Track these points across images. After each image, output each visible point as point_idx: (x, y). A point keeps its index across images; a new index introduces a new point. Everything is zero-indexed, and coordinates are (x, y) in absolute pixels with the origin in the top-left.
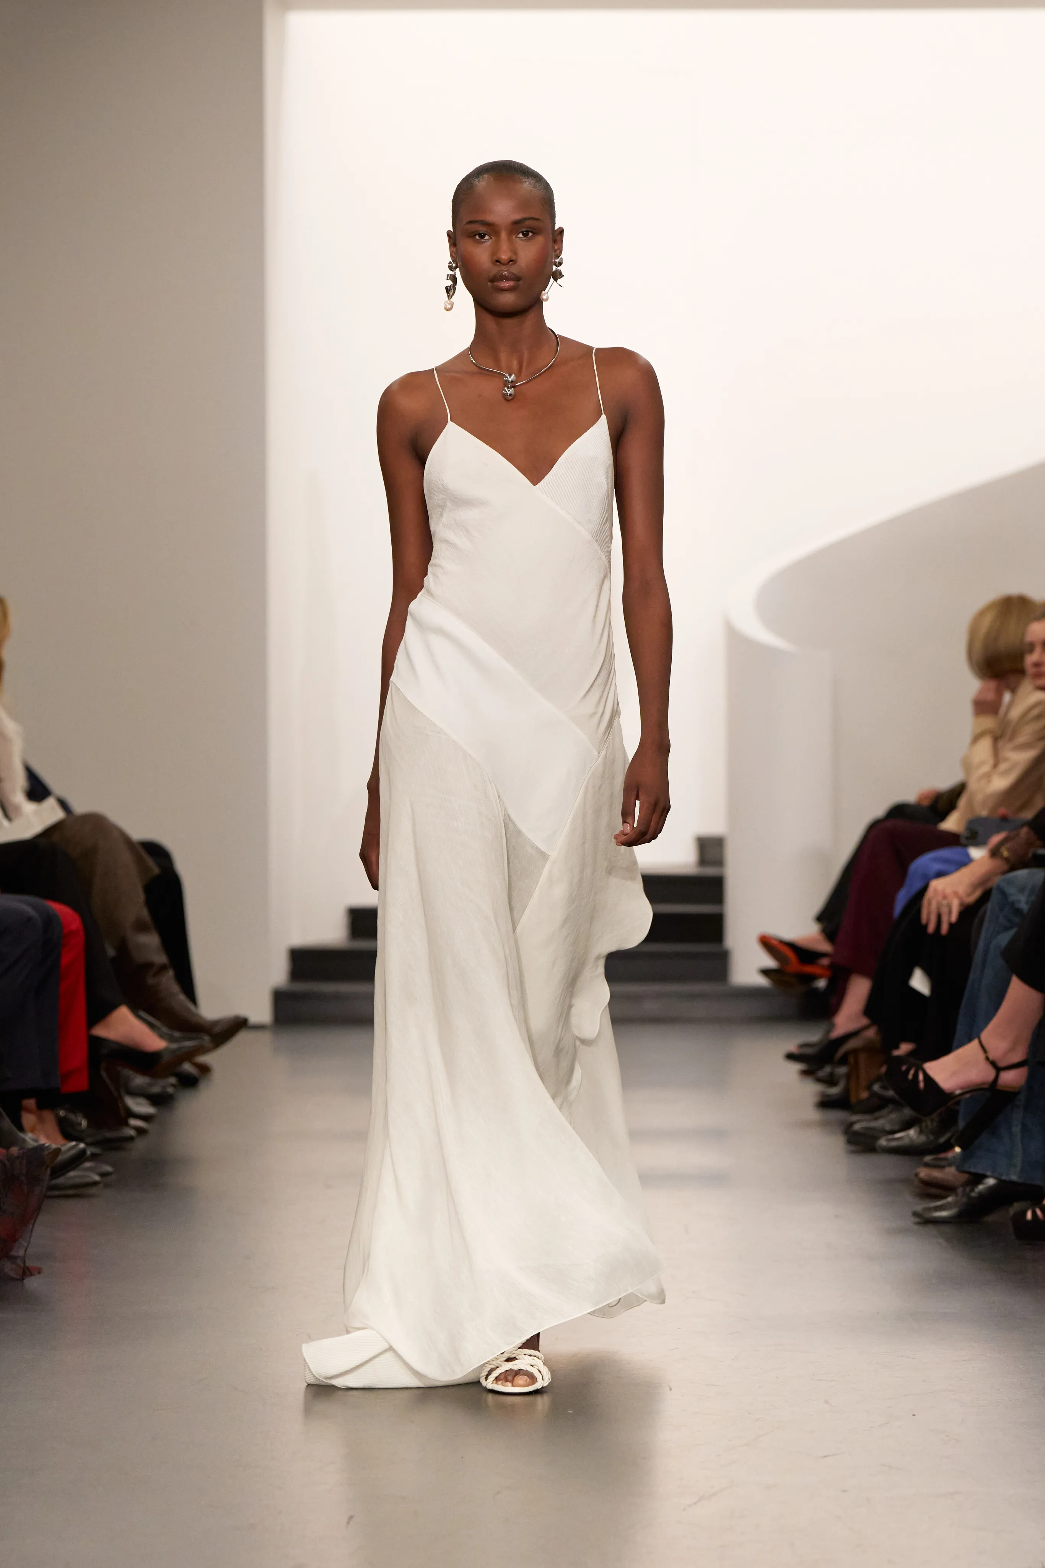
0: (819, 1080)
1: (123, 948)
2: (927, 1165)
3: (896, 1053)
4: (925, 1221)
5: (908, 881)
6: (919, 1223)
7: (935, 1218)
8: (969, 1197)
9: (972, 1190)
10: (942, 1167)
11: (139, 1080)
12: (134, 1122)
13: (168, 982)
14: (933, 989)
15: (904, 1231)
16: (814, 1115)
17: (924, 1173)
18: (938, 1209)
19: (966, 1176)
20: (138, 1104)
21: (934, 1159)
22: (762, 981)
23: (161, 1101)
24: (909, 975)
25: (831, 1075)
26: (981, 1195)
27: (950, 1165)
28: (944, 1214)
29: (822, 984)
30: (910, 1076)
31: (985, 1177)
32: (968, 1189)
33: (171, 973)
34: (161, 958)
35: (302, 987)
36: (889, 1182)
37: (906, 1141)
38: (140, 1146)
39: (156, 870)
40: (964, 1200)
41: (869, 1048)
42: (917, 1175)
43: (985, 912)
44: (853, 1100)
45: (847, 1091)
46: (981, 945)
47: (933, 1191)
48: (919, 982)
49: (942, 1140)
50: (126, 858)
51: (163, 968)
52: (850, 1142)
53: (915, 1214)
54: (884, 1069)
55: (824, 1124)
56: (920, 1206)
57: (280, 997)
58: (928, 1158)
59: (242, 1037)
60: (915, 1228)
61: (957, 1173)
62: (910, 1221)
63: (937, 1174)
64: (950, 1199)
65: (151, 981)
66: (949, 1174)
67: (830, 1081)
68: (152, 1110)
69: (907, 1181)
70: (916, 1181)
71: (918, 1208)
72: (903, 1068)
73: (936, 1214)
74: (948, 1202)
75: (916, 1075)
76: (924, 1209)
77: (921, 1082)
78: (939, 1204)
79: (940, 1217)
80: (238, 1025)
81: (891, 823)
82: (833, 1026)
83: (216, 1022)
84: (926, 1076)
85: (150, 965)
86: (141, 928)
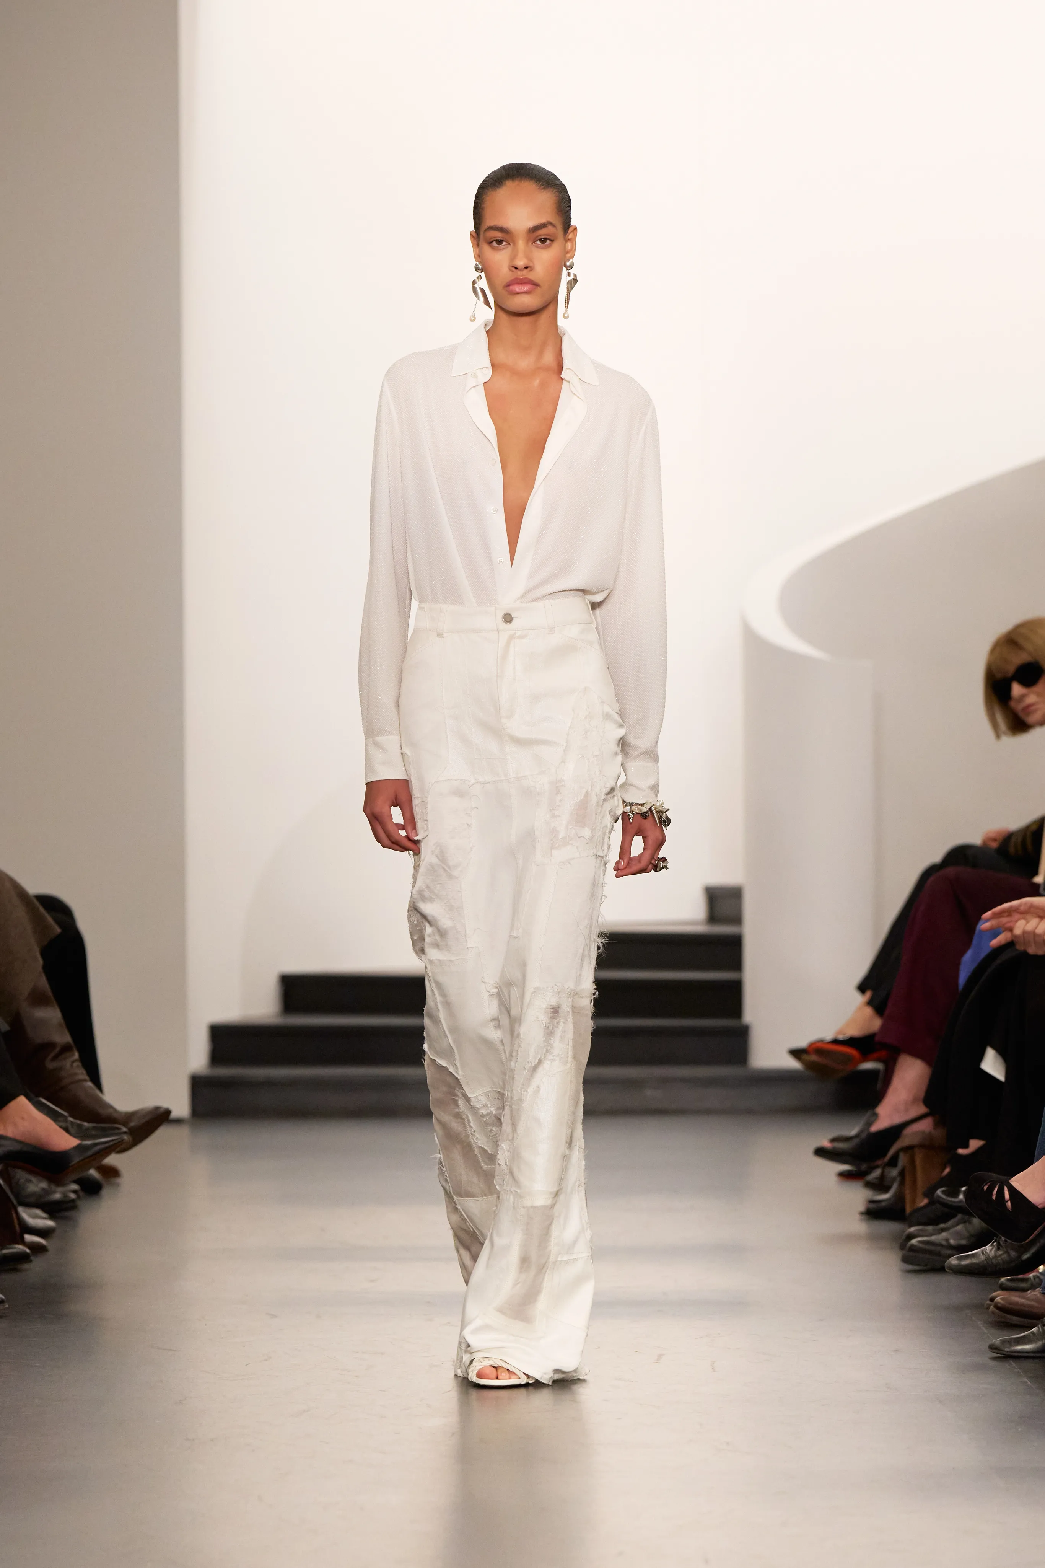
0: (869, 1185)
1: (17, 1023)
2: (1003, 1288)
3: (961, 1151)
4: (1003, 1356)
6: (995, 1358)
7: (1018, 1352)
10: (1025, 1290)
11: (35, 1186)
12: (28, 1238)
13: (72, 1064)
14: (1008, 1074)
16: (860, 1227)
17: (1000, 1297)
18: (1019, 1341)
20: (36, 1217)
22: (793, 1064)
23: (60, 1211)
24: (980, 1055)
25: (882, 1177)
27: (1034, 1287)
28: (1028, 1347)
30: (996, 1195)
33: (76, 1055)
34: (63, 1037)
36: (957, 1309)
37: (981, 1260)
38: (37, 1267)
39: (58, 930)
41: (927, 1145)
42: (992, 1300)
44: (908, 1210)
45: (900, 1198)
48: (992, 1064)
49: (1023, 1257)
50: (20, 916)
51: (66, 1049)
52: (905, 1260)
53: (992, 1348)
54: (947, 1170)
55: (873, 1239)
56: (997, 1338)
57: (198, 1085)
59: (163, 1132)
60: (993, 1364)
63: (1015, 1298)
64: (1034, 1329)
65: (50, 1065)
66: (1030, 1299)
67: (880, 1186)
68: (50, 1223)
69: (979, 1307)
70: (992, 1307)
71: (997, 1341)
72: (985, 1188)
73: (1019, 1348)
74: (1033, 1333)
75: (1001, 1193)
76: (1003, 1342)
77: (1007, 1201)
78: (1021, 1335)
79: (1023, 1352)
80: (158, 1118)
81: (952, 871)
82: (876, 1116)
83: (132, 1115)
84: (1013, 1191)
85: (50, 1046)
86: (39, 1000)
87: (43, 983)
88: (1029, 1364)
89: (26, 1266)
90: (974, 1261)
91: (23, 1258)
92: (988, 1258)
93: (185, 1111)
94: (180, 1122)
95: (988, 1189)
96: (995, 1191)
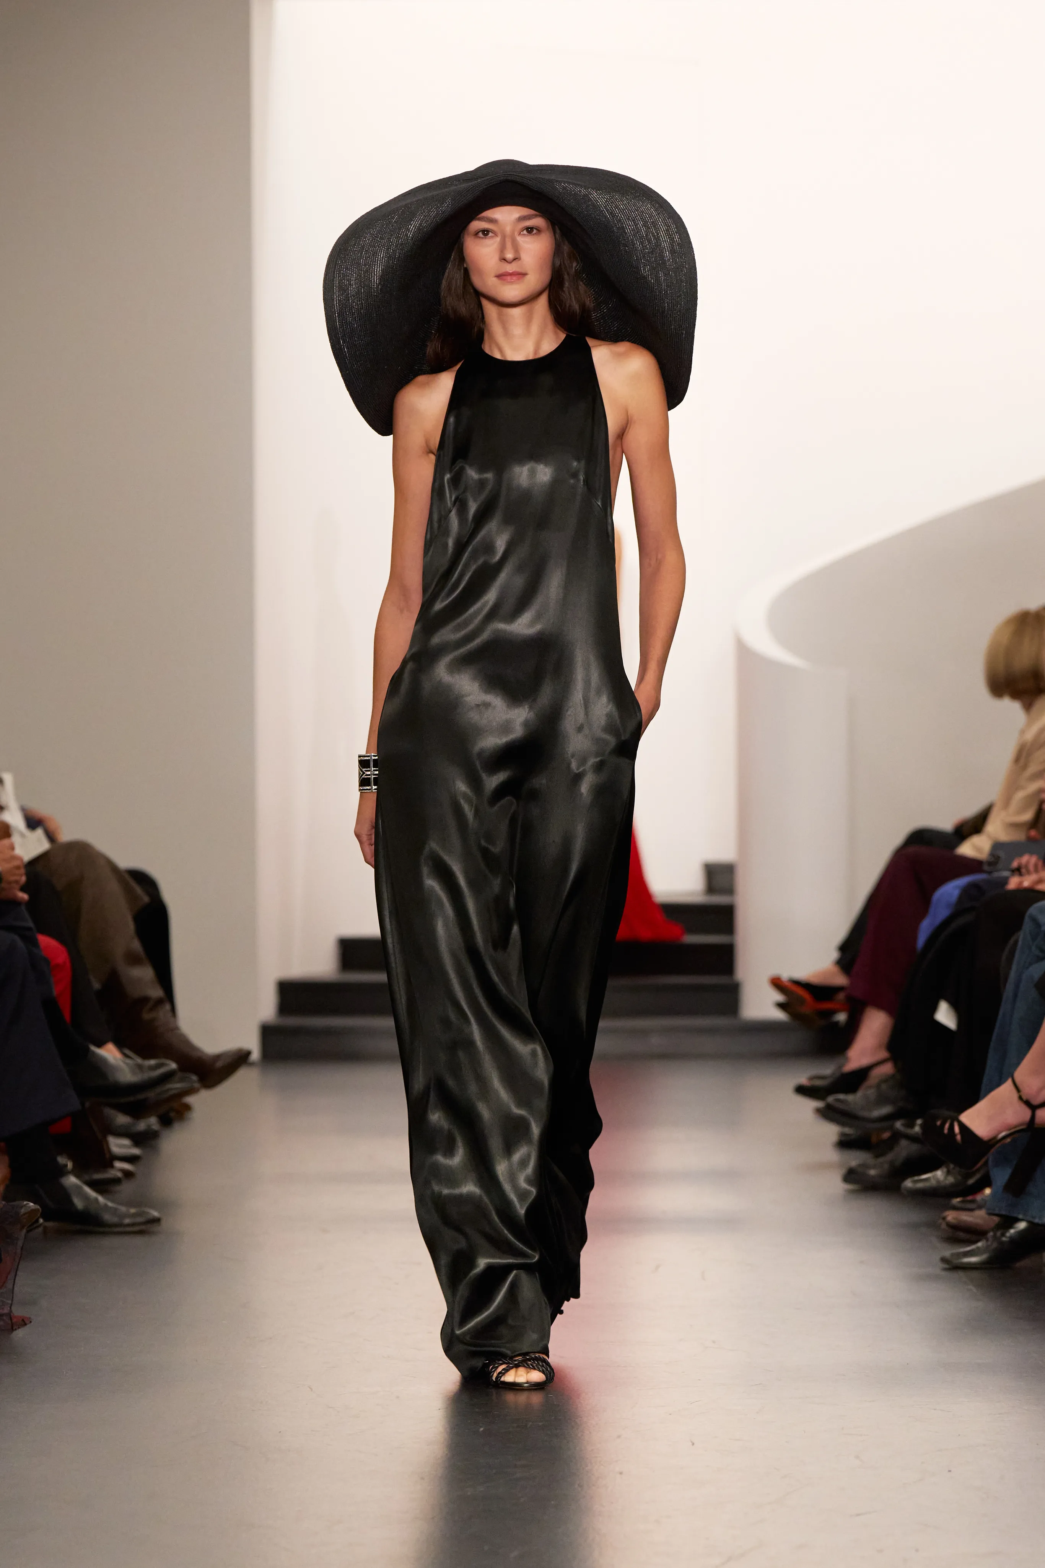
1: (113, 980)
2: (955, 1208)
4: (953, 1266)
5: (932, 910)
6: (945, 1269)
7: (964, 1263)
8: (1002, 1243)
9: (1003, 1235)
11: (122, 1119)
12: (118, 1164)
13: (165, 1016)
14: (960, 1023)
15: (930, 1278)
17: (951, 1216)
18: (966, 1254)
19: (996, 1219)
20: (123, 1146)
21: (962, 1202)
23: (143, 1140)
24: (934, 1008)
26: (1012, 1240)
27: (980, 1207)
28: (973, 1259)
29: (841, 1017)
30: (946, 1130)
31: (1017, 1220)
32: (999, 1234)
35: (293, 1021)
36: (914, 1226)
37: (933, 1183)
39: (146, 899)
40: (995, 1245)
42: (944, 1218)
43: (1016, 942)
46: (1013, 975)
47: (962, 1235)
48: (945, 1015)
49: (971, 1181)
50: (114, 887)
53: (944, 1260)
56: (948, 1251)
57: (267, 1032)
58: (956, 1201)
60: (944, 1273)
61: (987, 1216)
62: (937, 1268)
63: (964, 1217)
64: (980, 1244)
66: (977, 1217)
68: (136, 1151)
69: (932, 1225)
70: (944, 1226)
71: (947, 1254)
72: (939, 1123)
73: (966, 1260)
74: (978, 1248)
75: (952, 1127)
76: (953, 1255)
77: (958, 1135)
78: (968, 1249)
79: (969, 1263)
80: (241, 1059)
81: (911, 849)
82: (847, 1059)
83: (218, 1057)
84: (963, 1127)
85: (145, 1000)
86: (133, 960)
87: (137, 945)
88: (975, 1274)
89: (118, 1188)
90: (927, 1184)
91: (117, 1181)
92: (938, 1181)
93: (256, 1055)
94: (252, 1064)
95: (941, 1124)
96: (947, 1126)
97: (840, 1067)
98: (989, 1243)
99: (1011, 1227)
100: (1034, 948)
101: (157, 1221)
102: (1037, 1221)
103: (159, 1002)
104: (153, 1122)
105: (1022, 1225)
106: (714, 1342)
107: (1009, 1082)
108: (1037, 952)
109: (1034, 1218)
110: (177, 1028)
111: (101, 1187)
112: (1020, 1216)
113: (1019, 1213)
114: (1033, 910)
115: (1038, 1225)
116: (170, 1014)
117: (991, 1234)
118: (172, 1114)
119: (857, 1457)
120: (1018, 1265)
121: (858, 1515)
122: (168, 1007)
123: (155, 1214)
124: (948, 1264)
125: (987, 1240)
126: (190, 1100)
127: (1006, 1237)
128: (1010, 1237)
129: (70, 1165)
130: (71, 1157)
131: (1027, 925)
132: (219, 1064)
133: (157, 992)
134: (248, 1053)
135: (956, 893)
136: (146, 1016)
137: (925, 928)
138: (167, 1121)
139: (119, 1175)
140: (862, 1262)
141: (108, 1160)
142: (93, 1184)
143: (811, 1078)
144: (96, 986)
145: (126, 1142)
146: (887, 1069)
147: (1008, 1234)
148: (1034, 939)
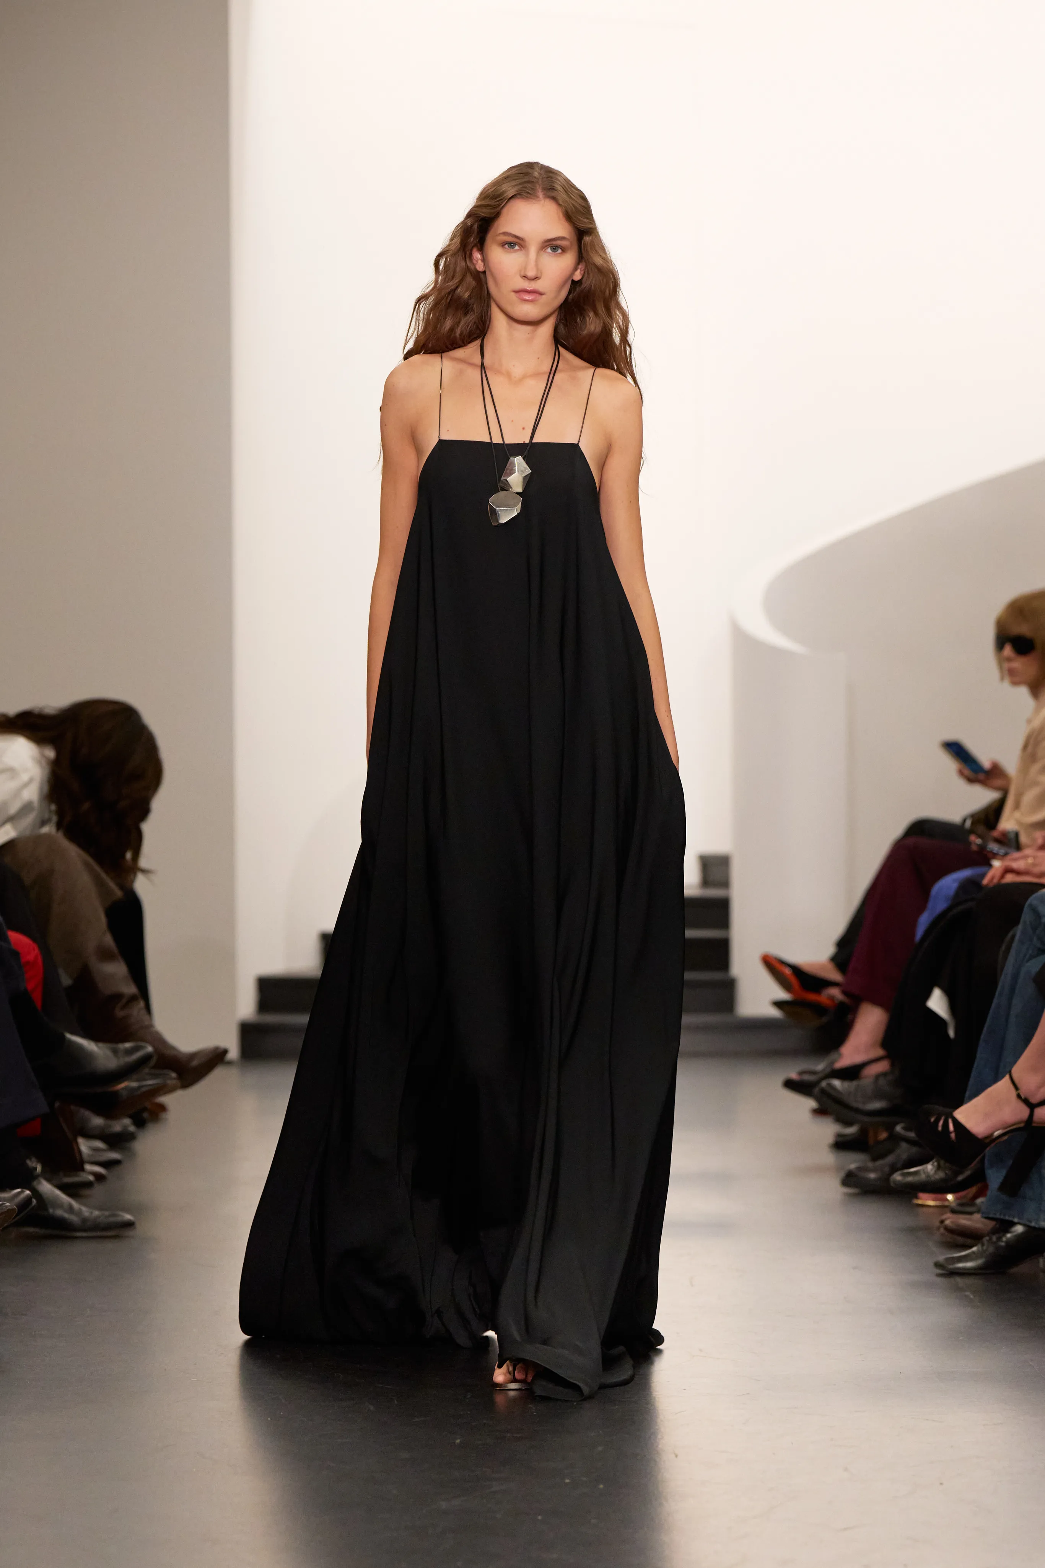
1: (86, 976)
4: (948, 1272)
6: (940, 1275)
7: (959, 1268)
8: (999, 1248)
9: (999, 1239)
13: (139, 1012)
15: (924, 1284)
18: (962, 1259)
19: (992, 1223)
26: (1009, 1245)
27: (976, 1210)
28: (969, 1264)
30: (940, 1128)
31: (1013, 1224)
32: (995, 1238)
35: (271, 1019)
37: (923, 1177)
39: (118, 892)
40: (991, 1249)
42: (942, 1222)
47: (959, 1239)
48: (938, 1004)
49: (961, 1177)
50: (85, 880)
53: (937, 1265)
56: (942, 1256)
57: (247, 1030)
61: (984, 1220)
62: (930, 1274)
63: (963, 1221)
64: (974, 1249)
66: (974, 1222)
70: (941, 1230)
71: (941, 1258)
72: (932, 1120)
73: (961, 1265)
74: (973, 1253)
75: (946, 1125)
76: (947, 1259)
77: (951, 1133)
78: (963, 1253)
79: (964, 1269)
80: (217, 1057)
81: (911, 841)
82: (840, 1056)
83: (193, 1056)
84: (957, 1123)
85: (118, 996)
86: (105, 955)
87: (109, 940)
89: (89, 1192)
90: (917, 1177)
91: (88, 1185)
92: (928, 1175)
93: (234, 1053)
94: (230, 1063)
95: (934, 1121)
96: (941, 1123)
97: (833, 1063)
98: (985, 1248)
99: (1008, 1232)
100: (1035, 939)
101: (130, 1225)
102: (1033, 1224)
103: (133, 999)
104: (125, 1123)
105: (1019, 1229)
106: (701, 1350)
107: (1007, 1077)
108: (1039, 945)
109: (1031, 1222)
110: (152, 1026)
111: (72, 1190)
112: (1016, 1220)
113: (1014, 1218)
114: (1033, 900)
115: (1034, 1228)
116: (144, 1012)
117: (987, 1238)
118: (146, 1115)
119: (846, 1469)
120: (1014, 1270)
121: (846, 1529)
122: (142, 1004)
123: (128, 1217)
124: (943, 1270)
125: (983, 1245)
126: (165, 1099)
127: (1002, 1242)
128: (1007, 1242)
129: (39, 1168)
130: (40, 1160)
131: (1026, 916)
132: (195, 1063)
133: (131, 989)
134: (225, 1052)
135: (955, 886)
136: (120, 1013)
137: (924, 921)
138: (140, 1123)
139: (91, 1178)
140: (855, 1268)
141: (78, 1165)
142: (63, 1188)
143: (801, 1073)
144: (66, 981)
145: (99, 1144)
146: (882, 1067)
147: (1004, 1239)
148: (1034, 929)
